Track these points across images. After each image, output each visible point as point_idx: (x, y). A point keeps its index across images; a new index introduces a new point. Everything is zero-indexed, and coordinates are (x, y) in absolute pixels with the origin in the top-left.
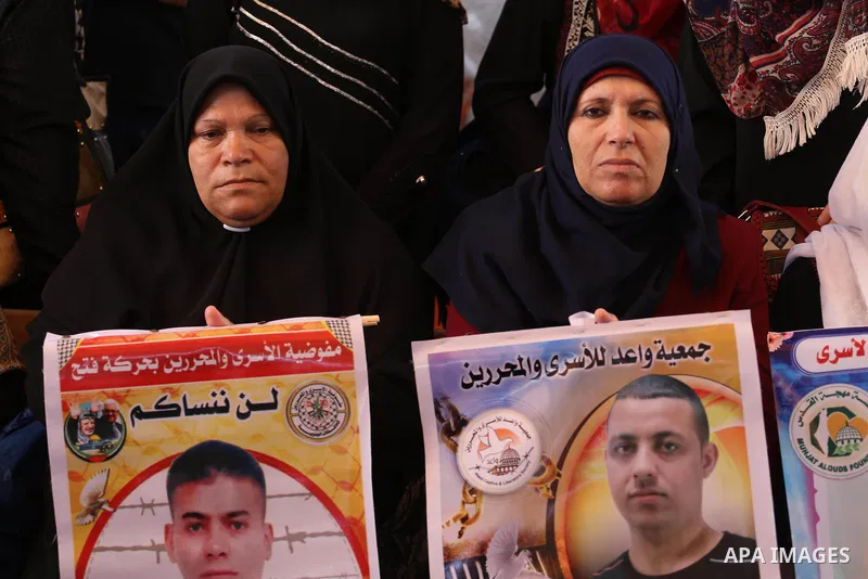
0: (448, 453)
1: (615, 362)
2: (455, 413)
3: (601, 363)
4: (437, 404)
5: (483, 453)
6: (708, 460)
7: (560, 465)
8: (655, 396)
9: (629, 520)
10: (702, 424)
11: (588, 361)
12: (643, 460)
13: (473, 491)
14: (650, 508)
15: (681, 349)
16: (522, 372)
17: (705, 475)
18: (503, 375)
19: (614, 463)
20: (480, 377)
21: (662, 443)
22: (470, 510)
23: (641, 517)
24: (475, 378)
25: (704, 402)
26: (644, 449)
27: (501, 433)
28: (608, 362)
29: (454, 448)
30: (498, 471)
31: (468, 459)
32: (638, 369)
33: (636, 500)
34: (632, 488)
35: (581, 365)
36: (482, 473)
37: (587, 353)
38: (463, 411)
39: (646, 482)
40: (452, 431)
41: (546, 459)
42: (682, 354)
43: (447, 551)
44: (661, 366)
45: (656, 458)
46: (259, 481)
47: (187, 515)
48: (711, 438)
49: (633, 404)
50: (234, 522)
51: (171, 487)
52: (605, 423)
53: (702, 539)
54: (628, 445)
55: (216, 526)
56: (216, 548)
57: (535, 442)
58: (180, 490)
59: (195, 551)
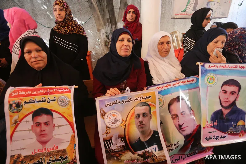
0: (102, 119)
1: (134, 100)
2: (104, 112)
3: (132, 101)
4: (100, 110)
5: (110, 119)
6: (151, 117)
7: (126, 121)
8: (143, 106)
9: (139, 131)
10: (150, 111)
11: (129, 100)
12: (141, 118)
13: (109, 127)
14: (142, 128)
15: (146, 97)
16: (117, 103)
17: (150, 120)
18: (113, 104)
19: (136, 119)
20: (109, 104)
21: (144, 115)
22: (108, 131)
23: (141, 130)
24: (108, 104)
25: (151, 106)
26: (141, 116)
27: (114, 115)
28: (133, 100)
29: (104, 118)
30: (113, 123)
31: (107, 121)
32: (139, 101)
33: (140, 127)
34: (139, 124)
35: (128, 101)
36: (110, 123)
37: (129, 99)
38: (105, 111)
39: (141, 122)
40: (103, 115)
41: (123, 120)
42: (146, 98)
43: (104, 139)
44: (143, 100)
45: (143, 118)
46: (52, 115)
47: (36, 123)
48: (151, 113)
49: (139, 108)
50: (46, 124)
51: (33, 117)
52: (134, 112)
53: (150, 132)
54: (138, 116)
55: (43, 125)
56: (43, 129)
57: (120, 117)
58: (35, 118)
59: (38, 129)
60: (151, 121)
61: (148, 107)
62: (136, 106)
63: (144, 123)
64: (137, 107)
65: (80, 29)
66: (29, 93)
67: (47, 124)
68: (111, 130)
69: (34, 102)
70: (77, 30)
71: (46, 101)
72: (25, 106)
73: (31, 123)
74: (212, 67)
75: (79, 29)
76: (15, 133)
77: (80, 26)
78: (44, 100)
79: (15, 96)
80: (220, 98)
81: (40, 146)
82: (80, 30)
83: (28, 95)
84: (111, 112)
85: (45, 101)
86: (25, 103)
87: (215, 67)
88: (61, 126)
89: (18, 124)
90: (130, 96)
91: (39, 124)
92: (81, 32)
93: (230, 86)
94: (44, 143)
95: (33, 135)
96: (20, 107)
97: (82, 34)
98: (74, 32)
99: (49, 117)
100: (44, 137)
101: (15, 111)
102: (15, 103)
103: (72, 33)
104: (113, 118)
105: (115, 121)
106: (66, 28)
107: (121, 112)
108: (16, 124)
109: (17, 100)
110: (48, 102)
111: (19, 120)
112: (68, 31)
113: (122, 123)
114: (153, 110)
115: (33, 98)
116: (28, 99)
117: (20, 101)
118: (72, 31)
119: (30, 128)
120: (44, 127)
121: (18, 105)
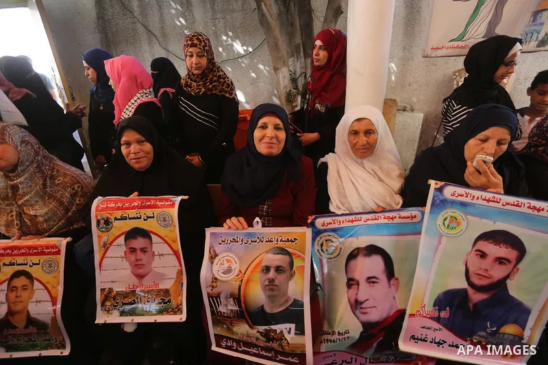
0: (210, 263)
1: (267, 241)
2: (215, 252)
3: (262, 242)
4: (210, 248)
5: (221, 266)
6: (292, 276)
7: (244, 274)
8: (278, 254)
9: (265, 294)
10: (291, 264)
11: (258, 241)
12: (272, 274)
13: (216, 278)
14: (272, 290)
15: (288, 239)
16: (237, 242)
17: (290, 280)
18: (231, 242)
19: (262, 275)
20: (224, 242)
21: (279, 269)
22: (214, 284)
23: (269, 293)
24: (223, 242)
25: (293, 257)
26: (272, 271)
27: (228, 261)
28: (264, 241)
29: (212, 263)
30: (224, 273)
31: (216, 267)
32: (274, 244)
33: (267, 287)
34: (267, 283)
35: (256, 242)
36: (220, 273)
37: (258, 238)
38: (217, 252)
39: (272, 281)
40: (213, 258)
41: (240, 271)
42: (288, 241)
43: (208, 293)
44: (281, 244)
45: (276, 274)
46: (150, 238)
47: (130, 248)
48: (294, 269)
49: (270, 256)
50: (143, 250)
51: (126, 240)
52: (261, 261)
53: (287, 301)
54: (267, 269)
55: (138, 251)
56: (139, 258)
57: (238, 265)
58: (128, 241)
59: (133, 258)
60: (290, 282)
61: (287, 258)
62: (267, 252)
63: (277, 282)
64: (267, 255)
65: (225, 85)
66: (120, 205)
67: (145, 251)
68: (219, 283)
69: (126, 219)
70: (219, 88)
71: (142, 218)
72: (116, 223)
73: (124, 248)
74: (459, 195)
75: (223, 85)
76: (105, 259)
77: (226, 79)
78: (139, 216)
79: (103, 209)
80: (468, 266)
81: (135, 281)
82: (224, 87)
83: (119, 209)
84: (225, 254)
85: (140, 218)
86: (116, 219)
87: (467, 197)
88: (163, 255)
89: (108, 248)
90: (260, 234)
91: (133, 250)
92: (226, 92)
93: (496, 245)
94: (140, 277)
95: (126, 264)
96: (109, 225)
97: (227, 95)
98: (214, 92)
99: (147, 241)
100: (140, 268)
101: (104, 229)
102: (103, 219)
103: (209, 93)
104: (226, 265)
105: (229, 271)
106: (200, 85)
107: (240, 258)
108: (106, 247)
109: (105, 215)
110: (145, 220)
111: (109, 242)
112: (203, 90)
113: (238, 275)
114: (297, 263)
115: (125, 213)
116: (118, 214)
117: (109, 216)
118: (211, 90)
119: (123, 255)
120: (140, 255)
121: (107, 222)
